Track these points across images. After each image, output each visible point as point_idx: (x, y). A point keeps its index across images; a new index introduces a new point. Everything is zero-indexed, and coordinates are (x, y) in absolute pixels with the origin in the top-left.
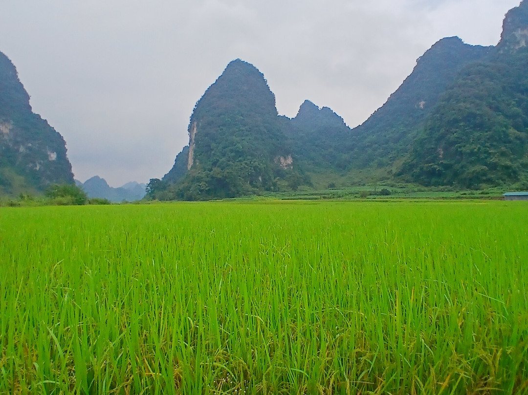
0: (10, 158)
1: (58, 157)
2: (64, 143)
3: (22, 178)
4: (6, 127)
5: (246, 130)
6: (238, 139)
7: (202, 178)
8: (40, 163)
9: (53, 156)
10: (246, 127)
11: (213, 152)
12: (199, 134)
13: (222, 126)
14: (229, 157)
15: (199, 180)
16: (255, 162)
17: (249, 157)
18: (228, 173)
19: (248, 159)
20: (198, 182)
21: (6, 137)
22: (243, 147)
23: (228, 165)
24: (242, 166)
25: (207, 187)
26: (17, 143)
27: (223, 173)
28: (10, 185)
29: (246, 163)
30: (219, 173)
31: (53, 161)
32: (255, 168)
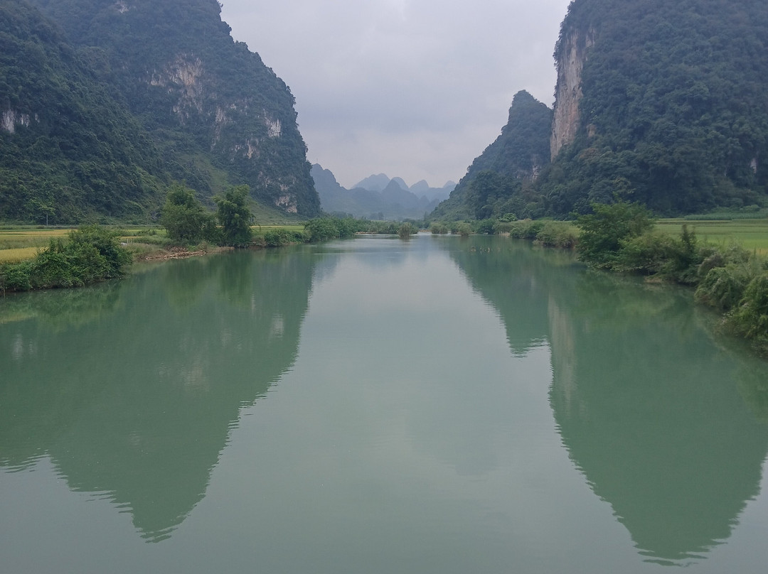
0: (201, 136)
1: (284, 130)
2: (291, 100)
3: (224, 174)
4: (190, 73)
5: (713, 46)
6: (695, 69)
7: (616, 167)
8: (254, 144)
9: (276, 129)
10: (712, 39)
11: (632, 105)
12: (595, 64)
13: (650, 40)
14: (676, 115)
15: (608, 171)
16: (741, 124)
17: (727, 113)
18: (682, 153)
19: (724, 119)
20: (607, 176)
21: (191, 94)
22: (711, 90)
23: (680, 135)
24: (709, 136)
25: (629, 188)
26: (209, 105)
27: (671, 154)
28: (207, 188)
29: (718, 129)
30: (659, 155)
31: (276, 138)
32: (743, 137)
